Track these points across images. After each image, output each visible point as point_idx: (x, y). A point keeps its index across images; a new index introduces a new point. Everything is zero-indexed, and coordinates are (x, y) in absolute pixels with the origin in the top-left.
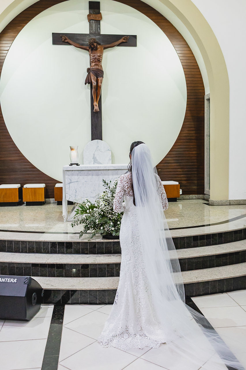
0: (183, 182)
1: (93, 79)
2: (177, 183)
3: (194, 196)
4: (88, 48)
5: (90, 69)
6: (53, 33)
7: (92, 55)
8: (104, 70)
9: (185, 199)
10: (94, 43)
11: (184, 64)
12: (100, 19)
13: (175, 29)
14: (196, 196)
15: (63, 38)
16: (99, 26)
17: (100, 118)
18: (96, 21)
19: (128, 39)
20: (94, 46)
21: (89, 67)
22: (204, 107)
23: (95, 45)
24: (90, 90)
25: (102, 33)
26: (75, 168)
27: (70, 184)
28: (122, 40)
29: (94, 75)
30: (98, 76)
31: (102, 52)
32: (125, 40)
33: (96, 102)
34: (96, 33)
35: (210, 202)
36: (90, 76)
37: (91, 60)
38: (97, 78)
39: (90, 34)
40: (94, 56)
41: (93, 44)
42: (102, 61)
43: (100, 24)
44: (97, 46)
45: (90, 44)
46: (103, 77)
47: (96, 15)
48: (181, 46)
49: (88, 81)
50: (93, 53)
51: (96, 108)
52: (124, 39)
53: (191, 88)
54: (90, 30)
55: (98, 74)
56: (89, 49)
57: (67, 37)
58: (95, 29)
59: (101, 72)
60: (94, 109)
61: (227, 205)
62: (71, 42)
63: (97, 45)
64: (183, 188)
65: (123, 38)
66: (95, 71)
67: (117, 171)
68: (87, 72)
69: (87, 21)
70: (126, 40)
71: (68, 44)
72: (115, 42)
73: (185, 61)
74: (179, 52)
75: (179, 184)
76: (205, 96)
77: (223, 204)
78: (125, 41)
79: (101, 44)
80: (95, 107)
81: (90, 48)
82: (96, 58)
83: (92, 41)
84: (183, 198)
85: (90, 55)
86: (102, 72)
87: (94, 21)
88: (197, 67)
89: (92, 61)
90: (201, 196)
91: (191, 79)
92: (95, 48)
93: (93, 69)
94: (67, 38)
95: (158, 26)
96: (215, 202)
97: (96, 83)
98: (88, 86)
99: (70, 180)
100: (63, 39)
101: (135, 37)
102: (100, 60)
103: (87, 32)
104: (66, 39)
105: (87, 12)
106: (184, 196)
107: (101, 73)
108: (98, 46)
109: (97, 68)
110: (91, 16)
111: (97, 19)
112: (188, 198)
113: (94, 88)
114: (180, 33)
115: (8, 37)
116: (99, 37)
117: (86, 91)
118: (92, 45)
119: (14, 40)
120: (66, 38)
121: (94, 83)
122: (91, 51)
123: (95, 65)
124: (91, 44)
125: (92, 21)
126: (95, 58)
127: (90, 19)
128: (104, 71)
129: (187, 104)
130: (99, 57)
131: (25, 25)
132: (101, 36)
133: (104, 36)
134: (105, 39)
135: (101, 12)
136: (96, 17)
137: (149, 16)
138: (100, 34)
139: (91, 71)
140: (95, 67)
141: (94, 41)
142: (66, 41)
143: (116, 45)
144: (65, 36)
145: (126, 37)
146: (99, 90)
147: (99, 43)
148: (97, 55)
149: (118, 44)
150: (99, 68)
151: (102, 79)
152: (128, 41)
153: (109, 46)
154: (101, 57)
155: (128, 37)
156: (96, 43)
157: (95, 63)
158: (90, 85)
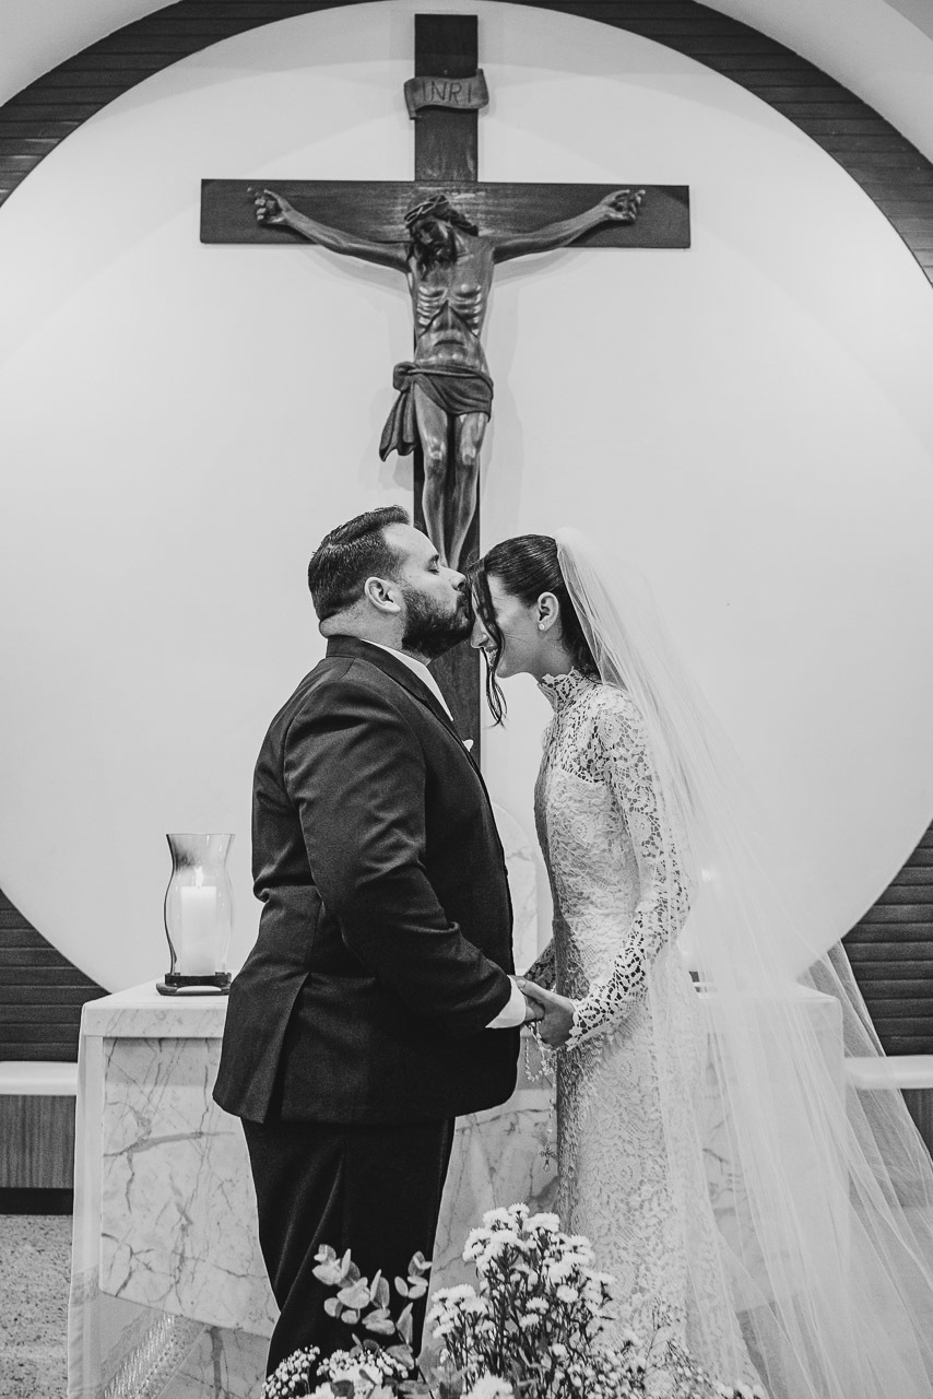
1: (427, 422)
4: (402, 254)
5: (410, 368)
6: (205, 183)
7: (421, 289)
8: (494, 373)
10: (431, 219)
12: (475, 102)
13: (913, 150)
15: (260, 202)
16: (470, 138)
18: (452, 114)
20: (438, 235)
21: (409, 357)
23: (446, 235)
24: (412, 493)
25: (486, 175)
26: (180, 1021)
27: (136, 1157)
28: (604, 209)
29: (436, 401)
30: (457, 406)
31: (484, 277)
32: (619, 209)
34: (454, 175)
36: (409, 405)
37: (423, 321)
38: (452, 418)
39: (416, 180)
40: (438, 294)
41: (428, 227)
42: (482, 320)
43: (474, 132)
44: (452, 236)
45: (409, 227)
46: (488, 414)
47: (456, 81)
49: (400, 438)
50: (429, 277)
52: (613, 205)
54: (418, 158)
55: (459, 397)
56: (409, 257)
57: (285, 198)
58: (449, 156)
59: (479, 382)
63: (455, 231)
65: (611, 198)
66: (437, 381)
68: (396, 386)
69: (405, 114)
70: (630, 209)
71: (287, 236)
72: (563, 219)
78: (620, 216)
81: (416, 253)
82: (447, 302)
83: (426, 207)
85: (414, 292)
86: (484, 385)
87: (440, 115)
89: (422, 326)
92: (440, 246)
93: (427, 366)
94: (282, 203)
95: (813, 132)
97: (443, 447)
98: (399, 467)
99: (143, 1121)
100: (262, 210)
101: (680, 194)
102: (475, 315)
103: (403, 170)
104: (278, 210)
105: (408, 72)
107: (478, 388)
108: (461, 240)
109: (453, 361)
110: (424, 87)
111: (461, 102)
113: (433, 472)
116: (471, 195)
118: (422, 232)
120: (277, 205)
121: (434, 447)
122: (419, 266)
123: (439, 343)
124: (419, 223)
125: (428, 112)
126: (444, 307)
128: (492, 376)
130: (468, 302)
131: (54, 141)
132: (482, 194)
133: (495, 191)
134: (504, 209)
135: (480, 66)
136: (455, 93)
137: (755, 86)
138: (476, 182)
139: (420, 377)
140: (440, 356)
141: (438, 206)
142: (278, 220)
143: (570, 236)
144: (276, 196)
145: (625, 195)
146: (463, 485)
147: (469, 224)
148: (456, 289)
149: (578, 231)
150: (469, 362)
151: (480, 425)
152: (638, 214)
153: (526, 240)
154: (479, 297)
155: (640, 195)
156: (446, 220)
157: (442, 335)
158: (411, 456)
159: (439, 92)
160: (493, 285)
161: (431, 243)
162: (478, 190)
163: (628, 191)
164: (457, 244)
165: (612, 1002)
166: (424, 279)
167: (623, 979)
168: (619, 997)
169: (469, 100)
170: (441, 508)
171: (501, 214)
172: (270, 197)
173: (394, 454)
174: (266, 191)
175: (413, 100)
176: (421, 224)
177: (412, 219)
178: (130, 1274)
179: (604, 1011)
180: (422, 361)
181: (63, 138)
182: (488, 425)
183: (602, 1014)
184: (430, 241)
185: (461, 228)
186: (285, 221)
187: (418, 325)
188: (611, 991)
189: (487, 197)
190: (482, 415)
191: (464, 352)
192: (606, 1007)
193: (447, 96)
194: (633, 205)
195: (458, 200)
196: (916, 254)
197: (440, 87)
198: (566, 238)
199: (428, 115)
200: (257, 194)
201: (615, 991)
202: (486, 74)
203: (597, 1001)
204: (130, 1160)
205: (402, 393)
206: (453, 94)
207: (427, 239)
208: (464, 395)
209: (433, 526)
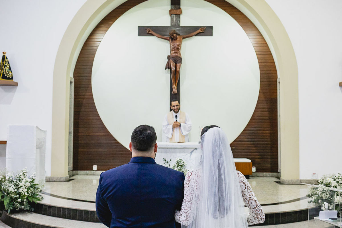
0: (256, 160)
1: (172, 65)
2: (249, 161)
3: (268, 174)
4: (169, 38)
6: (139, 27)
7: (171, 44)
8: (182, 57)
9: (259, 177)
10: (173, 34)
11: (257, 50)
12: (180, 13)
13: (249, 19)
14: (270, 173)
15: (147, 30)
16: (179, 19)
18: (176, 15)
19: (205, 30)
20: (174, 36)
21: (170, 54)
22: (277, 90)
24: (170, 75)
25: (181, 25)
28: (199, 31)
29: (173, 62)
31: (181, 42)
32: (202, 30)
33: (175, 85)
34: (177, 25)
35: (281, 181)
36: (170, 62)
37: (171, 49)
38: (176, 64)
39: (172, 26)
40: (174, 45)
41: (172, 35)
43: (180, 18)
44: (176, 36)
45: (170, 35)
46: (181, 63)
47: (177, 10)
48: (254, 34)
49: (168, 67)
51: (175, 90)
52: (201, 30)
53: (264, 72)
54: (171, 22)
55: (176, 61)
57: (151, 29)
58: (176, 22)
59: (180, 59)
60: (173, 92)
61: (298, 184)
62: (154, 33)
64: (257, 165)
66: (174, 59)
67: (184, 149)
68: (168, 58)
69: (169, 15)
71: (151, 35)
72: (193, 32)
73: (258, 48)
74: (252, 40)
75: (251, 161)
76: (278, 79)
77: (294, 184)
78: (202, 31)
79: (181, 34)
80: (173, 89)
83: (172, 32)
84: (256, 175)
85: (170, 44)
87: (174, 15)
88: (270, 53)
90: (275, 174)
91: (264, 64)
92: (174, 38)
93: (172, 56)
94: (151, 30)
95: (233, 17)
96: (286, 181)
97: (174, 68)
98: (168, 71)
101: (211, 28)
102: (179, 48)
103: (169, 24)
104: (150, 31)
105: (169, 8)
106: (258, 174)
107: (180, 60)
108: (178, 37)
109: (176, 55)
110: (172, 11)
111: (178, 13)
112: (262, 176)
113: (173, 72)
114: (253, 23)
115: (101, 30)
116: (179, 28)
117: (167, 76)
119: (105, 33)
121: (173, 69)
122: (171, 40)
123: (174, 53)
125: (173, 15)
126: (175, 47)
127: (171, 13)
129: (260, 87)
130: (178, 46)
131: (115, 20)
132: (181, 28)
133: (183, 28)
135: (181, 7)
138: (180, 26)
139: (171, 58)
140: (174, 55)
142: (150, 33)
143: (194, 35)
146: (177, 74)
148: (177, 44)
150: (178, 55)
152: (205, 31)
153: (187, 36)
154: (180, 45)
155: (205, 28)
156: (175, 34)
157: (175, 51)
158: (170, 70)
159: (174, 11)
163: (203, 28)
166: (172, 43)
169: (179, 13)
170: (174, 78)
171: (184, 31)
172: (148, 29)
173: (167, 69)
174: (148, 28)
180: (171, 55)
181: (117, 19)
185: (178, 35)
187: (171, 50)
190: (180, 64)
191: (178, 54)
202: (182, 9)
205: (169, 60)
206: (176, 12)
207: (172, 37)
208: (178, 61)
209: (173, 80)
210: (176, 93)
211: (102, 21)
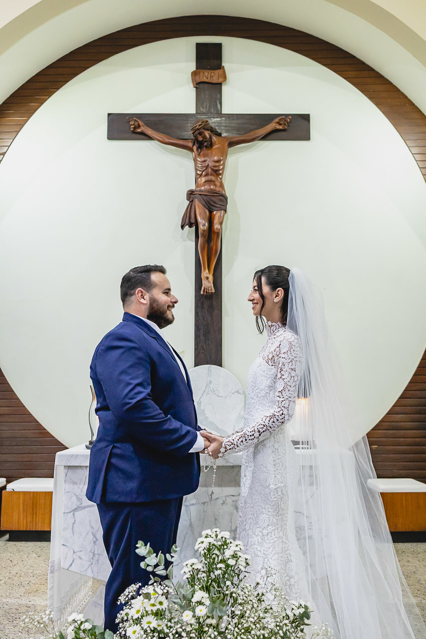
1: (200, 214)
4: (190, 144)
5: (193, 192)
6: (109, 115)
7: (198, 159)
10: (202, 130)
12: (221, 80)
13: (406, 97)
15: (132, 123)
16: (219, 95)
17: (216, 312)
18: (211, 85)
20: (205, 137)
21: (193, 187)
23: (208, 136)
24: (194, 243)
25: (225, 111)
28: (274, 124)
29: (204, 206)
30: (213, 208)
31: (224, 154)
32: (280, 125)
33: (207, 271)
34: (212, 111)
36: (193, 207)
37: (198, 172)
38: (211, 212)
39: (196, 113)
40: (205, 161)
41: (200, 134)
42: (223, 172)
43: (220, 93)
44: (211, 137)
45: (193, 133)
46: (225, 211)
47: (213, 71)
49: (189, 221)
50: (201, 154)
51: (208, 284)
52: (279, 123)
54: (197, 104)
55: (213, 204)
56: (193, 146)
57: (142, 121)
58: (210, 103)
59: (221, 198)
60: (203, 289)
62: (149, 132)
63: (212, 135)
65: (277, 120)
66: (204, 197)
68: (188, 199)
69: (192, 85)
70: (285, 124)
72: (258, 129)
74: (415, 150)
78: (281, 127)
80: (203, 282)
81: (196, 144)
82: (208, 165)
83: (200, 125)
85: (195, 160)
86: (223, 199)
87: (206, 86)
89: (198, 174)
92: (206, 141)
93: (201, 191)
94: (141, 123)
95: (362, 91)
97: (207, 224)
98: (189, 232)
100: (133, 126)
101: (306, 118)
102: (220, 170)
103: (193, 111)
104: (139, 126)
105: (192, 66)
107: (221, 200)
108: (214, 138)
109: (211, 189)
110: (199, 74)
111: (215, 80)
113: (203, 235)
114: (416, 107)
115: (7, 125)
116: (219, 119)
118: (198, 136)
119: (18, 132)
120: (139, 124)
121: (203, 224)
122: (197, 149)
123: (205, 182)
124: (197, 132)
126: (207, 167)
127: (199, 85)
128: (227, 195)
130: (217, 164)
131: (46, 97)
132: (224, 118)
133: (229, 117)
134: (232, 125)
135: (223, 64)
136: (212, 76)
137: (339, 71)
138: (221, 113)
139: (197, 196)
140: (206, 187)
141: (205, 125)
142: (139, 130)
143: (260, 136)
144: (138, 120)
145: (283, 118)
146: (215, 241)
147: (217, 132)
148: (212, 159)
149: (263, 134)
150: (218, 189)
151: (222, 215)
152: (288, 126)
153: (242, 138)
154: (222, 162)
155: (289, 119)
156: (208, 130)
157: (207, 178)
158: (193, 228)
159: (206, 76)
160: (228, 157)
161: (202, 140)
162: (222, 117)
163: (284, 117)
164: (213, 140)
165: (239, 442)
166: (199, 155)
167: (246, 436)
168: (242, 442)
169: (218, 79)
170: (206, 250)
171: (232, 127)
172: (136, 121)
173: (187, 227)
174: (134, 118)
175: (195, 78)
176: (198, 132)
177: (194, 130)
178: (73, 561)
179: (235, 445)
180: (198, 189)
181: (50, 96)
182: (226, 215)
183: (233, 445)
184: (201, 139)
185: (215, 134)
186: (142, 131)
187: (197, 174)
188: (240, 438)
189: (225, 120)
190: (223, 212)
191: (215, 185)
192: (236, 443)
193: (209, 78)
194: (286, 123)
195: (214, 121)
196: (406, 141)
197: (206, 74)
198: (258, 137)
199: (201, 85)
200: (130, 120)
201: (241, 439)
202: (225, 68)
203: (233, 440)
204: (74, 515)
205: (190, 202)
206: (211, 77)
207: (200, 139)
208: (215, 203)
209: (203, 256)
210: (212, 293)
211: (8, 99)
